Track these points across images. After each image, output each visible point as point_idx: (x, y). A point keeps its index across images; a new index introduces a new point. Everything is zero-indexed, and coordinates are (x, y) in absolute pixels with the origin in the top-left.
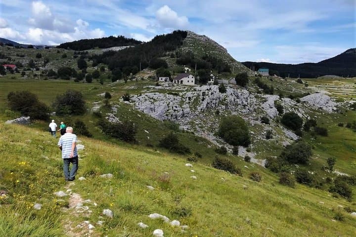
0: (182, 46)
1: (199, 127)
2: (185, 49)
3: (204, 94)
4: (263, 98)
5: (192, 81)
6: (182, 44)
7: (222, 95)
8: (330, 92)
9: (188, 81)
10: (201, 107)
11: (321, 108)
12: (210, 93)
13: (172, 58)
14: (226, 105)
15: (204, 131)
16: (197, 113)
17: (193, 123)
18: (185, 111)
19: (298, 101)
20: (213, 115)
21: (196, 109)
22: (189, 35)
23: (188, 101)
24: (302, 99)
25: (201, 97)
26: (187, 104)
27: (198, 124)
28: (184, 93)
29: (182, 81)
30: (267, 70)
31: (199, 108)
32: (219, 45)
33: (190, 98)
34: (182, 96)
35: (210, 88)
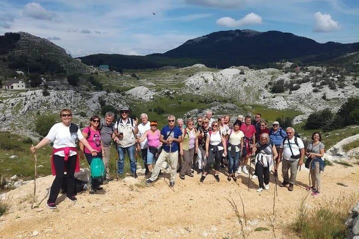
0: (14, 49)
1: (18, 127)
2: (18, 52)
3: (26, 99)
4: (90, 95)
5: (23, 86)
6: (14, 47)
7: (44, 98)
8: (155, 83)
9: (18, 86)
10: (23, 110)
11: (141, 98)
12: (32, 98)
13: (4, 62)
14: (49, 106)
15: (22, 129)
16: (18, 115)
17: (13, 124)
18: (7, 115)
19: (123, 95)
20: (34, 115)
21: (18, 112)
22: (23, 36)
23: (10, 106)
24: (127, 93)
25: (24, 102)
26: (9, 110)
27: (17, 125)
28: (7, 100)
29: (12, 86)
30: (107, 66)
31: (21, 112)
32: (56, 46)
33: (13, 104)
34: (6, 103)
35: (35, 93)
